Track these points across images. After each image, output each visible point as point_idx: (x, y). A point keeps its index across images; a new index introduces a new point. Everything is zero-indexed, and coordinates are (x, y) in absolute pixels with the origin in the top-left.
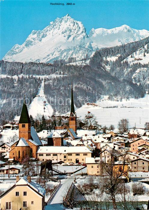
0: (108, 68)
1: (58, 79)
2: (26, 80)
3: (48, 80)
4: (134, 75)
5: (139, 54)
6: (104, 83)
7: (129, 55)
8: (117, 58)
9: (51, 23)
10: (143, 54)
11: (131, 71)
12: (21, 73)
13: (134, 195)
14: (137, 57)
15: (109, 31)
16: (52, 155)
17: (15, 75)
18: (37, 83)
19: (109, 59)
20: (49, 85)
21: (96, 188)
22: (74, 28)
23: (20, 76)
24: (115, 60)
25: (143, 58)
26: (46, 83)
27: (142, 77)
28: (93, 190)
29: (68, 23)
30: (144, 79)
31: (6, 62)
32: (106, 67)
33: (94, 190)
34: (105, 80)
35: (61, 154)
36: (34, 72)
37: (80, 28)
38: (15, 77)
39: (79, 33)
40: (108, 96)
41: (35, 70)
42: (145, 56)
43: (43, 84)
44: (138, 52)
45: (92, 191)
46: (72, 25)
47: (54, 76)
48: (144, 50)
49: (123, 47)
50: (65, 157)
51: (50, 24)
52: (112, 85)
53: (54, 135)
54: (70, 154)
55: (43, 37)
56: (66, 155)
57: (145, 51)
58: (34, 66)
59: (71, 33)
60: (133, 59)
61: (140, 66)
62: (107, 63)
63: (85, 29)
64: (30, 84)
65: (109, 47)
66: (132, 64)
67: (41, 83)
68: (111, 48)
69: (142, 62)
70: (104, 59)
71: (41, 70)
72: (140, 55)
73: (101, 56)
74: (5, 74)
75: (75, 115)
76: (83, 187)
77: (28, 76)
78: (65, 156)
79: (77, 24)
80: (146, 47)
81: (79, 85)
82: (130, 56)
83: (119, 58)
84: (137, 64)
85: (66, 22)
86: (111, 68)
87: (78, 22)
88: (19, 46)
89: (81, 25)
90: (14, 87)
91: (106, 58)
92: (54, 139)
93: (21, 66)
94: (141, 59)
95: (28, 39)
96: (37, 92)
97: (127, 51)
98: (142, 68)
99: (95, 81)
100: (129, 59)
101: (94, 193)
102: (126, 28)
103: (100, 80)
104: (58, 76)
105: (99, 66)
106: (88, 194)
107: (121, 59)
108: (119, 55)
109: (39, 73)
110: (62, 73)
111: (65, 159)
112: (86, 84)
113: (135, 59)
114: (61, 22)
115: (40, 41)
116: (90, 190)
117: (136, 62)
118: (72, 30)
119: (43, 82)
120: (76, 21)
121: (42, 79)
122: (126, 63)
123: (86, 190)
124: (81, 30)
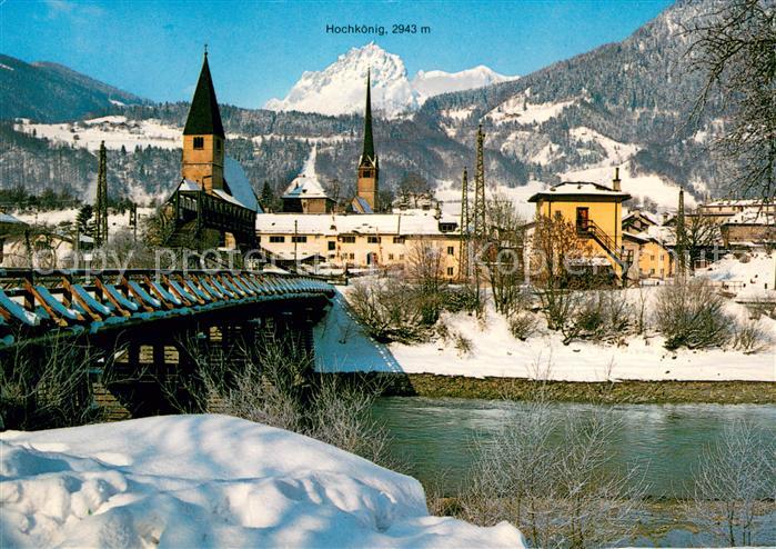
0: (451, 132)
1: (346, 144)
2: (280, 145)
3: (326, 145)
4: (504, 146)
5: (514, 106)
6: (444, 155)
7: (493, 108)
8: (470, 113)
9: (341, 57)
10: (522, 105)
11: (498, 137)
12: (271, 131)
13: (672, 346)
14: (510, 111)
15: (453, 75)
16: (288, 239)
17: (257, 135)
18: (302, 152)
19: (453, 115)
20: (327, 155)
21: (455, 309)
22: (385, 67)
23: (268, 138)
24: (465, 117)
25: (522, 112)
26: (322, 151)
27: (521, 150)
28: (437, 318)
29: (375, 57)
30: (524, 153)
31: (241, 109)
32: (448, 130)
33: (446, 316)
34: (446, 150)
35: (318, 236)
36: (298, 130)
37: (395, 68)
38: (258, 139)
39: (394, 77)
40: (450, 183)
41: (299, 127)
42: (525, 109)
43: (313, 154)
44: (511, 101)
45: (429, 320)
46: (381, 60)
47: (339, 138)
48: (523, 99)
49: (483, 92)
50: (331, 246)
51: (337, 60)
52: (460, 160)
53: (304, 191)
54: (349, 238)
55: (325, 83)
56: (335, 239)
57: (526, 101)
58: (297, 118)
59: (379, 77)
60: (502, 115)
61: (517, 127)
62: (449, 122)
63: (406, 70)
64: (286, 152)
65: (453, 91)
66: (500, 123)
67: (311, 150)
68: (459, 93)
69: (521, 121)
70: (444, 113)
71: (312, 127)
72: (517, 108)
73: (436, 107)
74: (237, 133)
75: (374, 164)
76: (380, 300)
77: (283, 138)
78: (334, 243)
79: (391, 59)
80: (527, 92)
81: (391, 158)
82: (496, 109)
83: (474, 111)
84: (511, 122)
85: (369, 55)
86: (458, 132)
87: (393, 56)
88: (279, 102)
89: (398, 62)
90: (252, 158)
91: (448, 112)
92: (303, 201)
93: (271, 118)
94: (518, 115)
95: (295, 87)
96: (301, 168)
97: (489, 99)
98: (521, 133)
99: (426, 151)
100: (495, 115)
101: (443, 331)
102: (484, 72)
103: (436, 149)
104: (348, 138)
105: (434, 125)
106: (406, 337)
107: (478, 114)
108: (473, 107)
109: (307, 133)
110: (355, 133)
111: (332, 252)
112: (407, 155)
113: (507, 115)
114: (360, 55)
115: (318, 91)
116: (421, 318)
117: (508, 120)
118: (382, 72)
119: (314, 149)
120: (388, 55)
121: (313, 145)
122: (489, 119)
123: (396, 316)
124: (398, 72)
